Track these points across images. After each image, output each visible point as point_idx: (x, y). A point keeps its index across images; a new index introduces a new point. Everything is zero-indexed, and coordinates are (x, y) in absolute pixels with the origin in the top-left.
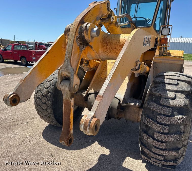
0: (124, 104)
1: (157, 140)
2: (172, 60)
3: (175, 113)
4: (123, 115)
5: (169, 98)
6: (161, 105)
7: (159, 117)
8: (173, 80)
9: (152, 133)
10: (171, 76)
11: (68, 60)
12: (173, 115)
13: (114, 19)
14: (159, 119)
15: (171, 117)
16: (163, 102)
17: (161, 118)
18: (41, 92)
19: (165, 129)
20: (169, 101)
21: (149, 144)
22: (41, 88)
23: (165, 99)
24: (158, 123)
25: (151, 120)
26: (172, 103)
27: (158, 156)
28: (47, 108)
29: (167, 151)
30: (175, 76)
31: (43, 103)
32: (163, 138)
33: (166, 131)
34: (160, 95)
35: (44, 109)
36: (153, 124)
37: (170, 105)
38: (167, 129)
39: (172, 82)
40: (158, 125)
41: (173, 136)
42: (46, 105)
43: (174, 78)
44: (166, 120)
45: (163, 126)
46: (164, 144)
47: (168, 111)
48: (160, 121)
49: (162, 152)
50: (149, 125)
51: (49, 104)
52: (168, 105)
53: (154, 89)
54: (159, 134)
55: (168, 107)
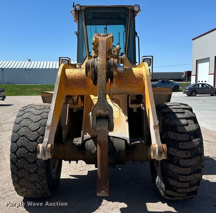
0: (132, 143)
1: (183, 167)
2: (162, 91)
3: (192, 137)
4: (131, 157)
5: (183, 125)
6: (178, 132)
7: (180, 144)
8: (180, 109)
9: (177, 162)
10: (175, 106)
11: (103, 97)
12: (191, 140)
13: (116, 51)
14: (181, 145)
15: (190, 142)
16: (179, 129)
17: (183, 145)
18: (25, 148)
19: (188, 154)
20: (184, 127)
21: (175, 174)
22: (23, 143)
23: (180, 127)
24: (181, 150)
25: (174, 149)
26: (187, 129)
27: (184, 184)
28: (38, 168)
29: (193, 175)
30: (177, 105)
31: (30, 163)
32: (188, 163)
33: (190, 156)
34: (174, 124)
35: (32, 171)
36: (177, 152)
37: (186, 131)
38: (190, 153)
39: (179, 111)
40: (181, 152)
41: (196, 158)
42: (36, 164)
43: (179, 108)
44: (188, 146)
45: (186, 151)
46: (190, 169)
47: (186, 137)
48: (182, 147)
49: (188, 178)
50: (174, 154)
51: (42, 162)
52: (185, 131)
53: (167, 119)
54: (184, 160)
55: (185, 133)
